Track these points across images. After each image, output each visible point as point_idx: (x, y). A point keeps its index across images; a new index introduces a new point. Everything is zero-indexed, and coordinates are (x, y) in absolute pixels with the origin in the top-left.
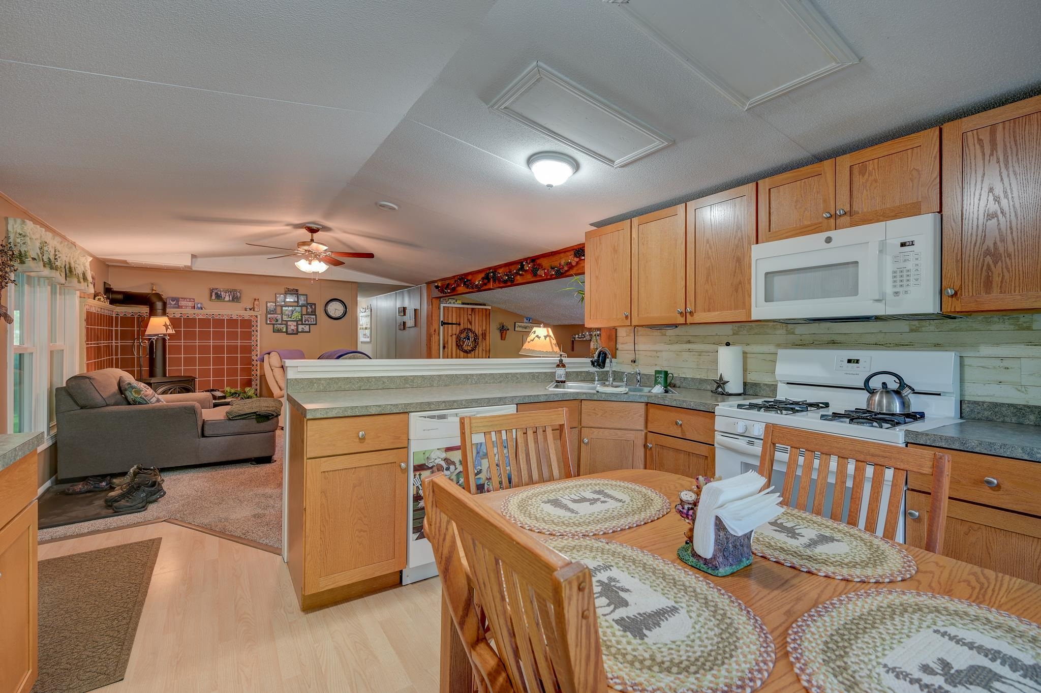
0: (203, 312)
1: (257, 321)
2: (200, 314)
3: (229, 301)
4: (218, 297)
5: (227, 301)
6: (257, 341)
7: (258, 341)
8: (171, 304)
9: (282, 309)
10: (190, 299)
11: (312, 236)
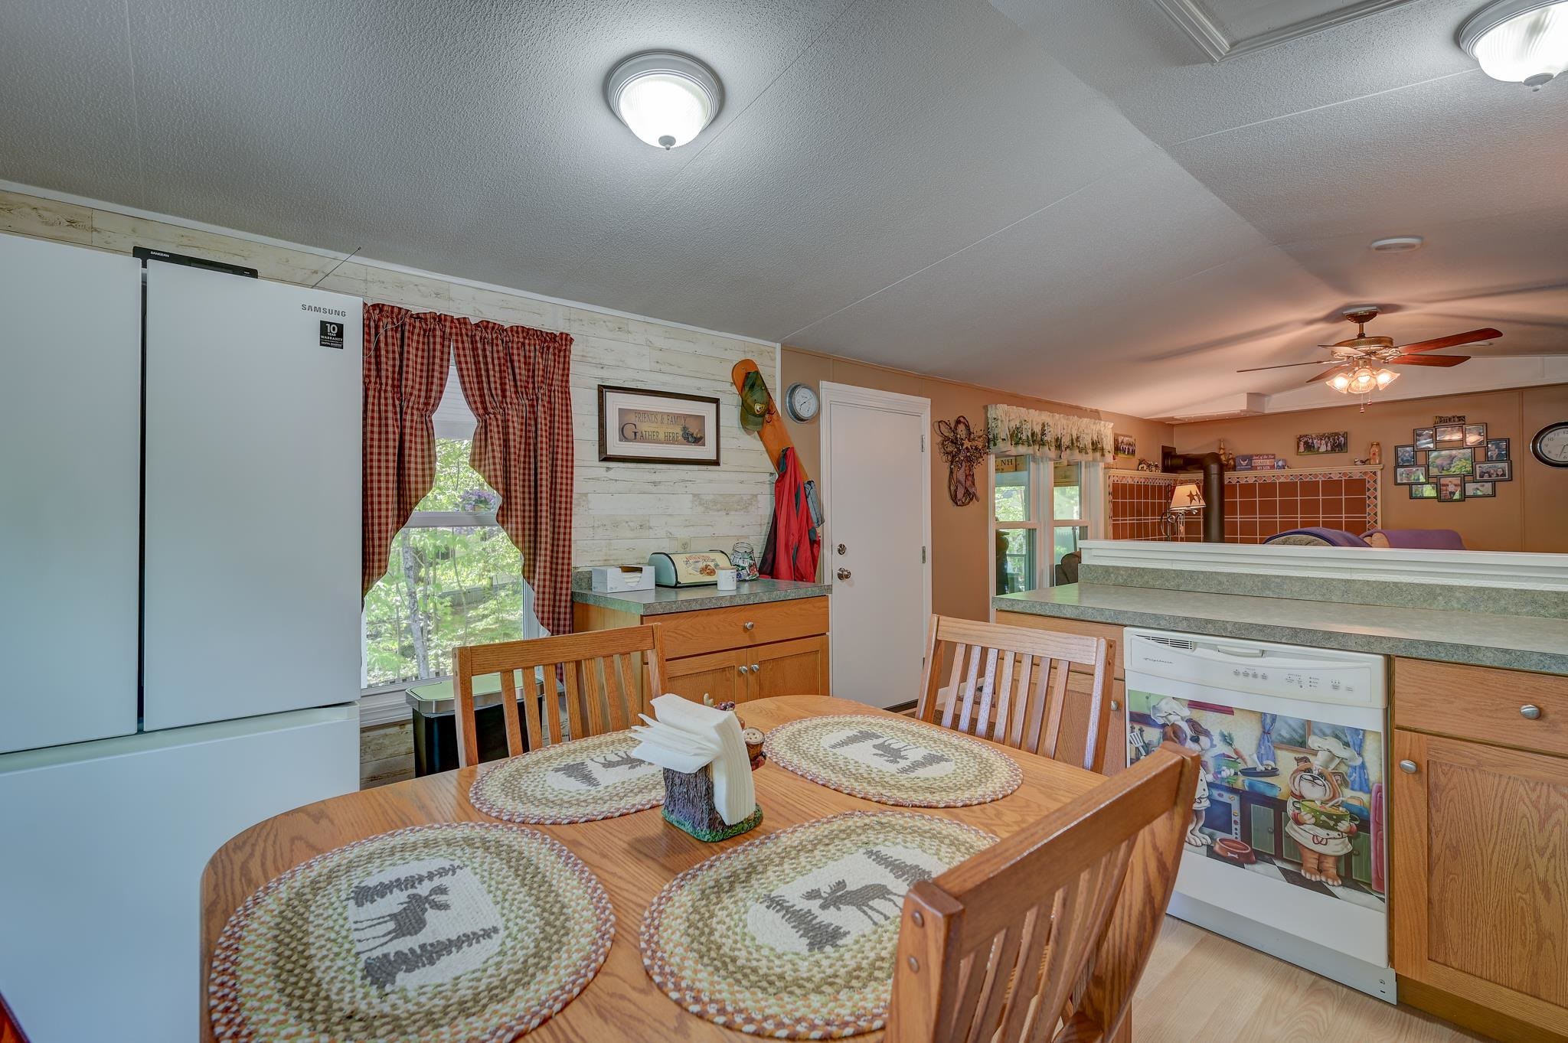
0: (1287, 471)
1: (1375, 481)
2: (1282, 476)
3: (1327, 452)
4: (1309, 447)
5: (1323, 453)
6: (1376, 514)
7: (1379, 514)
8: (1241, 465)
9: (1427, 457)
10: (1267, 455)
11: (1361, 328)
